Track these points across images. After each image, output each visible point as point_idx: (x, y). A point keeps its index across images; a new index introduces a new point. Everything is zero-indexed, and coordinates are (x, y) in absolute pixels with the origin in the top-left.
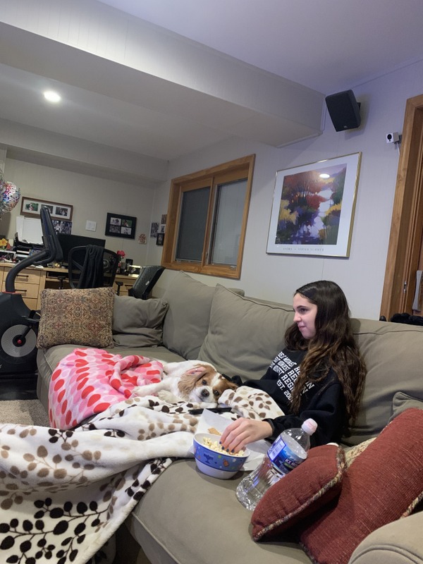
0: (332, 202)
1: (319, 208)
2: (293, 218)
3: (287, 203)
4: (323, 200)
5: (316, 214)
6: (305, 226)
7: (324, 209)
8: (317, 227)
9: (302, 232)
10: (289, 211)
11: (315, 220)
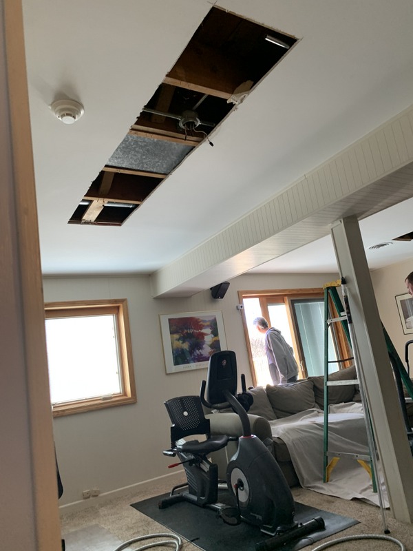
0: (213, 336)
1: (205, 339)
2: (186, 346)
3: (176, 336)
4: (206, 335)
5: (203, 343)
6: (197, 351)
7: (209, 339)
8: (206, 350)
9: (196, 355)
10: (181, 342)
11: (204, 346)
